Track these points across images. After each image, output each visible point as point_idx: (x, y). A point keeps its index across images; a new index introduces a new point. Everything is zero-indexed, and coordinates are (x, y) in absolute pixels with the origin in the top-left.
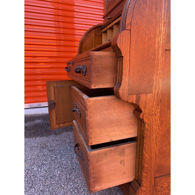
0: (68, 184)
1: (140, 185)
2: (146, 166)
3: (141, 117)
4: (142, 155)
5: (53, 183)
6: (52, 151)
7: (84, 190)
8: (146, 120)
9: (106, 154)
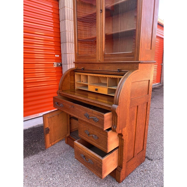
0: (79, 181)
1: (122, 168)
2: (124, 158)
3: (123, 138)
4: (122, 154)
5: (70, 183)
6: (51, 164)
7: (90, 181)
8: (124, 139)
9: (108, 158)
